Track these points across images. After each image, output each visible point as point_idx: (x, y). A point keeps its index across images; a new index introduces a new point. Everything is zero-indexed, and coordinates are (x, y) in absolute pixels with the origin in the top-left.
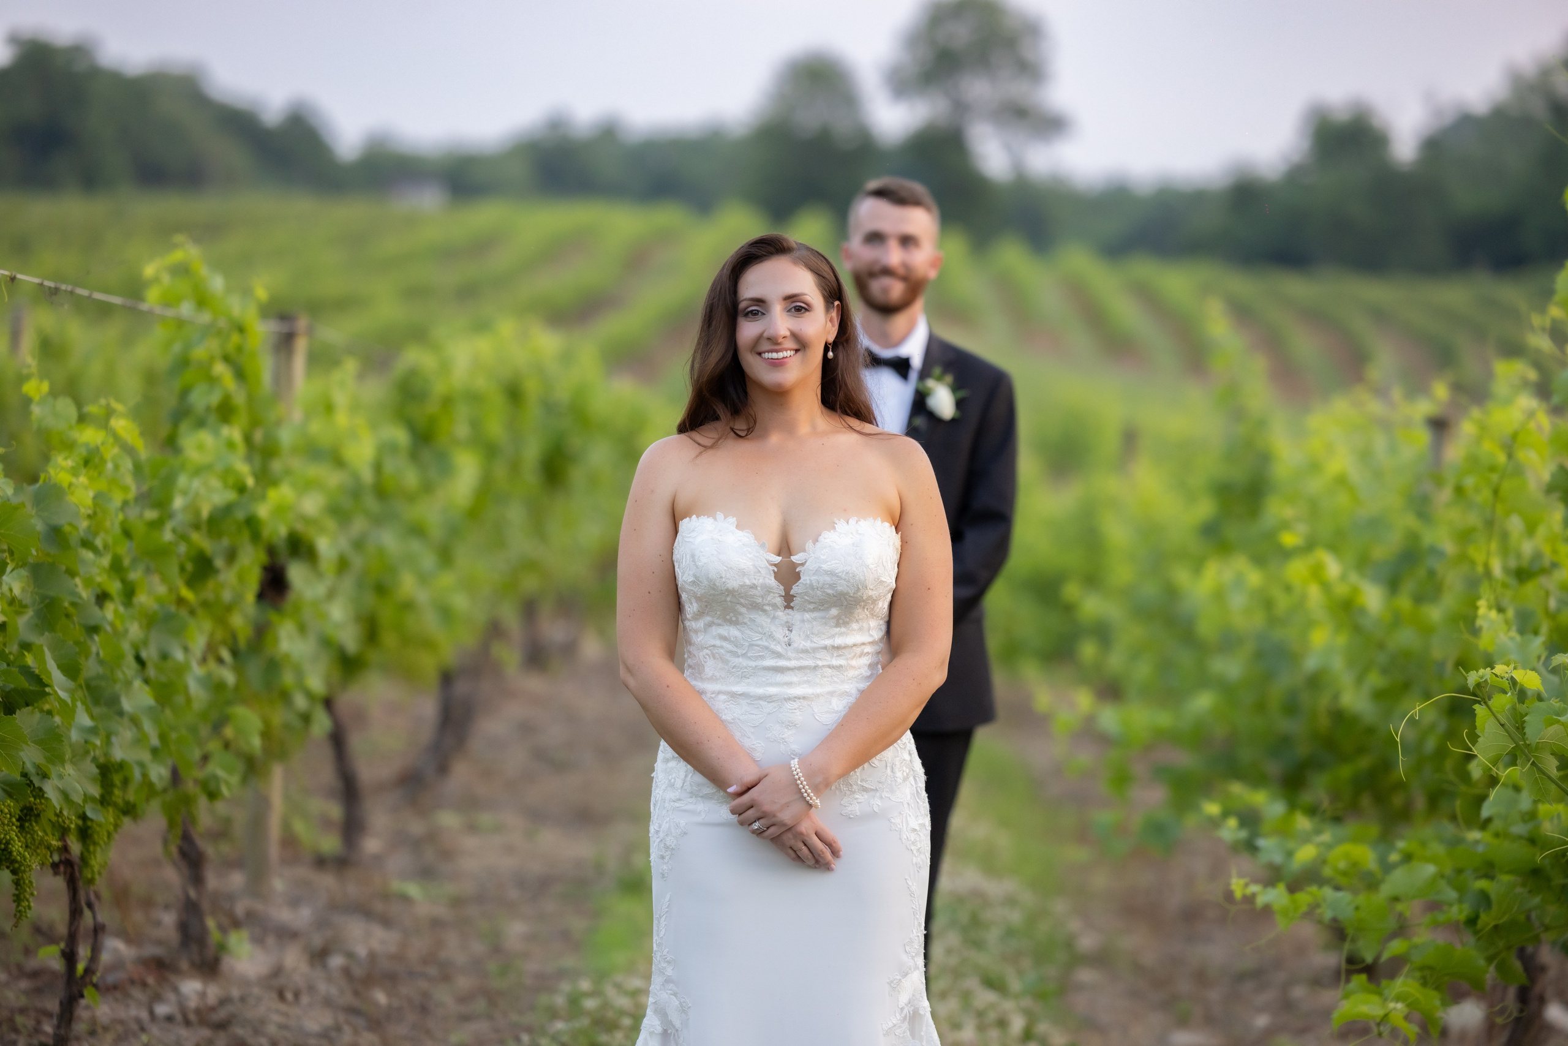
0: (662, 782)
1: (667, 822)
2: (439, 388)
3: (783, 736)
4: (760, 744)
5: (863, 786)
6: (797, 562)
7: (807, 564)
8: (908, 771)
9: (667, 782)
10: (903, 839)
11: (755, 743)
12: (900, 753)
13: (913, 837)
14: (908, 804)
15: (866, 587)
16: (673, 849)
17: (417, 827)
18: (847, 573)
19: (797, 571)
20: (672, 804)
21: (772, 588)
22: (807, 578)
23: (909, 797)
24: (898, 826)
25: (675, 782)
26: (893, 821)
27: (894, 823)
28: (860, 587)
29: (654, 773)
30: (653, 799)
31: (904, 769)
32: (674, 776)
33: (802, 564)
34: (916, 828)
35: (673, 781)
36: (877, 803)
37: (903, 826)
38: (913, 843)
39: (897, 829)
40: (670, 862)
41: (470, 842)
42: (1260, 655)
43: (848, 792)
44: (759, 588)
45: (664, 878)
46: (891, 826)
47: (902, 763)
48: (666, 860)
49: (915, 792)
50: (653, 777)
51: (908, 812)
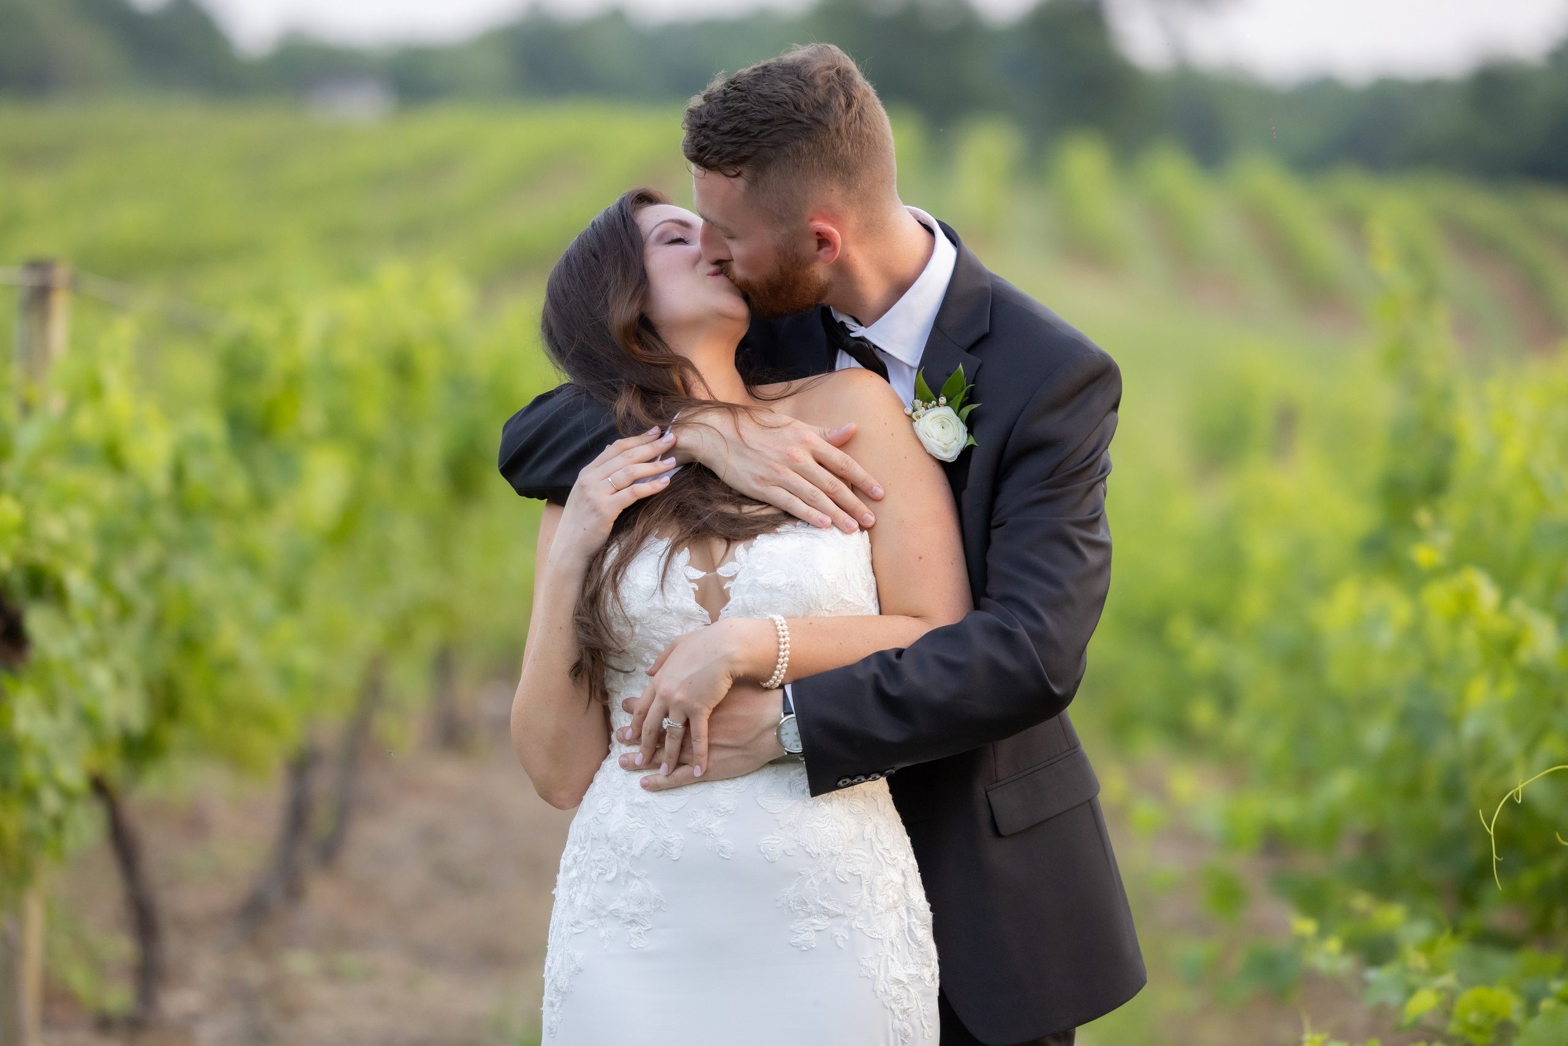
0: (562, 900)
1: (560, 955)
2: (279, 362)
3: (710, 827)
4: (679, 836)
5: (823, 907)
6: (725, 576)
7: (738, 577)
8: (896, 897)
9: (567, 899)
10: (878, 992)
11: (673, 835)
12: (885, 870)
13: (894, 990)
14: (892, 943)
15: (821, 607)
16: (564, 993)
17: (254, 973)
18: (793, 586)
19: (725, 588)
20: (569, 928)
21: (692, 614)
22: (739, 597)
23: (894, 934)
24: (872, 972)
25: (575, 898)
26: (865, 963)
27: (866, 967)
28: (812, 606)
29: (556, 889)
30: (551, 925)
31: (890, 893)
32: (575, 889)
33: (732, 578)
34: (902, 978)
35: (573, 897)
36: (844, 935)
37: (879, 973)
38: (894, 1000)
39: (869, 976)
40: (560, 1011)
41: (323, 994)
42: (1407, 718)
43: (802, 914)
44: (674, 613)
45: (552, 1034)
46: (861, 971)
47: (887, 884)
48: (556, 1009)
49: (906, 930)
50: (554, 895)
51: (892, 955)
